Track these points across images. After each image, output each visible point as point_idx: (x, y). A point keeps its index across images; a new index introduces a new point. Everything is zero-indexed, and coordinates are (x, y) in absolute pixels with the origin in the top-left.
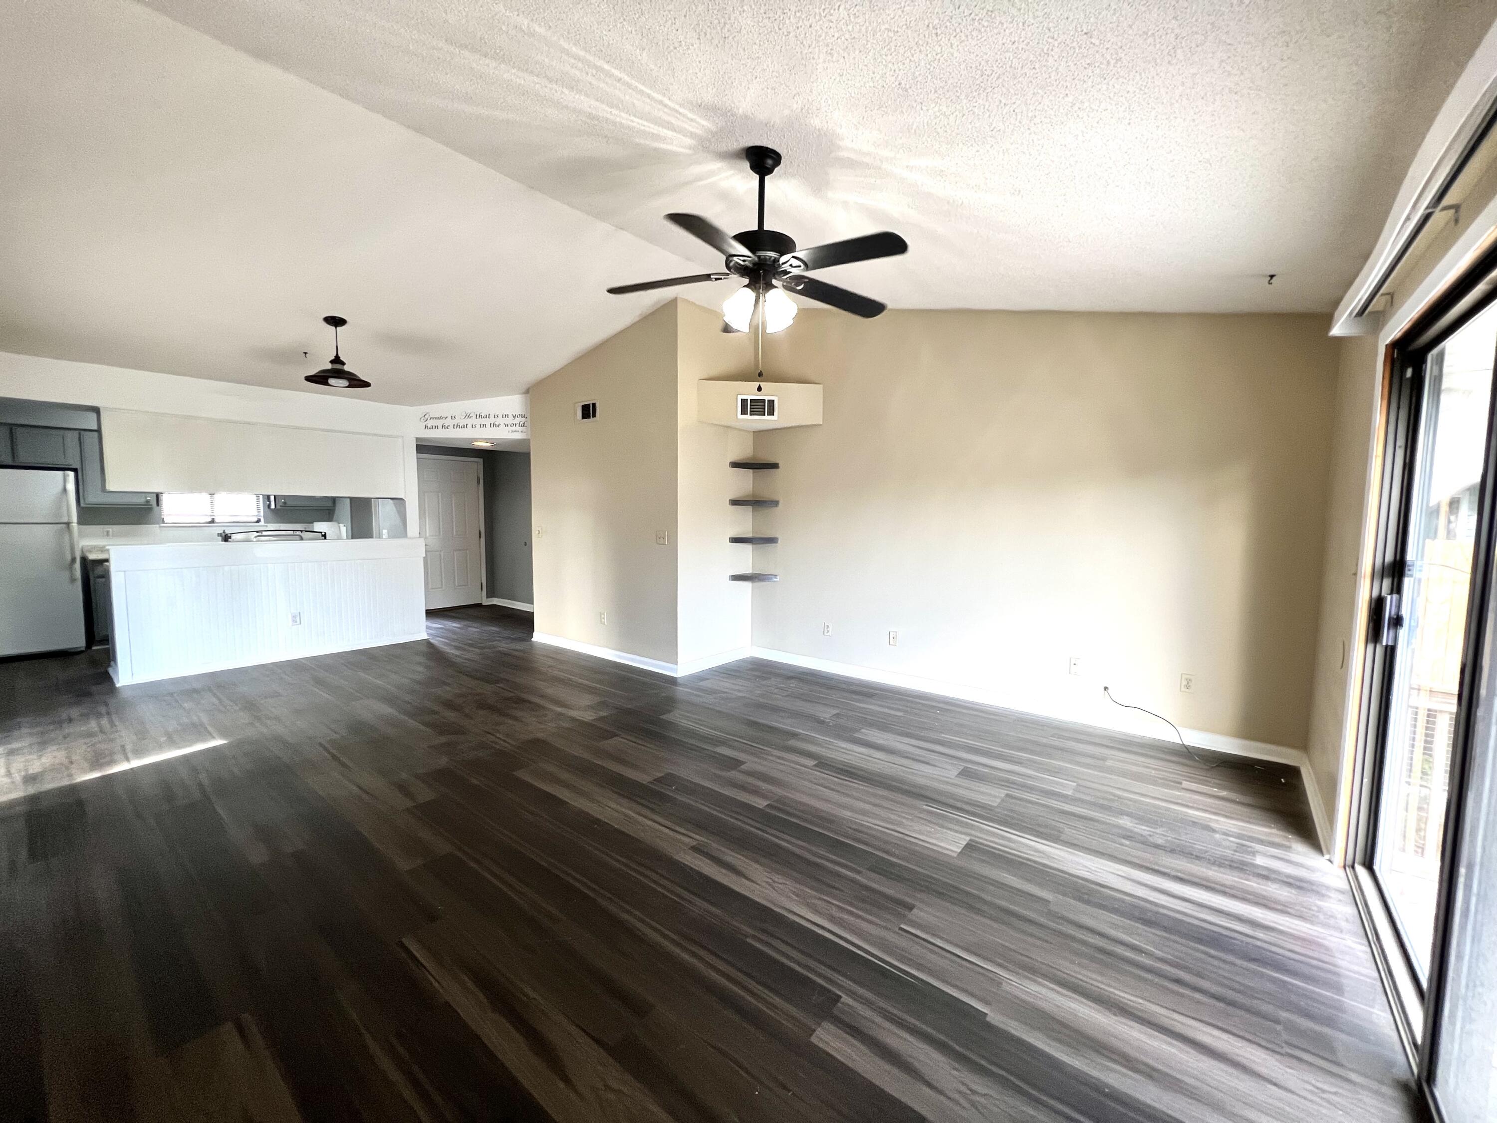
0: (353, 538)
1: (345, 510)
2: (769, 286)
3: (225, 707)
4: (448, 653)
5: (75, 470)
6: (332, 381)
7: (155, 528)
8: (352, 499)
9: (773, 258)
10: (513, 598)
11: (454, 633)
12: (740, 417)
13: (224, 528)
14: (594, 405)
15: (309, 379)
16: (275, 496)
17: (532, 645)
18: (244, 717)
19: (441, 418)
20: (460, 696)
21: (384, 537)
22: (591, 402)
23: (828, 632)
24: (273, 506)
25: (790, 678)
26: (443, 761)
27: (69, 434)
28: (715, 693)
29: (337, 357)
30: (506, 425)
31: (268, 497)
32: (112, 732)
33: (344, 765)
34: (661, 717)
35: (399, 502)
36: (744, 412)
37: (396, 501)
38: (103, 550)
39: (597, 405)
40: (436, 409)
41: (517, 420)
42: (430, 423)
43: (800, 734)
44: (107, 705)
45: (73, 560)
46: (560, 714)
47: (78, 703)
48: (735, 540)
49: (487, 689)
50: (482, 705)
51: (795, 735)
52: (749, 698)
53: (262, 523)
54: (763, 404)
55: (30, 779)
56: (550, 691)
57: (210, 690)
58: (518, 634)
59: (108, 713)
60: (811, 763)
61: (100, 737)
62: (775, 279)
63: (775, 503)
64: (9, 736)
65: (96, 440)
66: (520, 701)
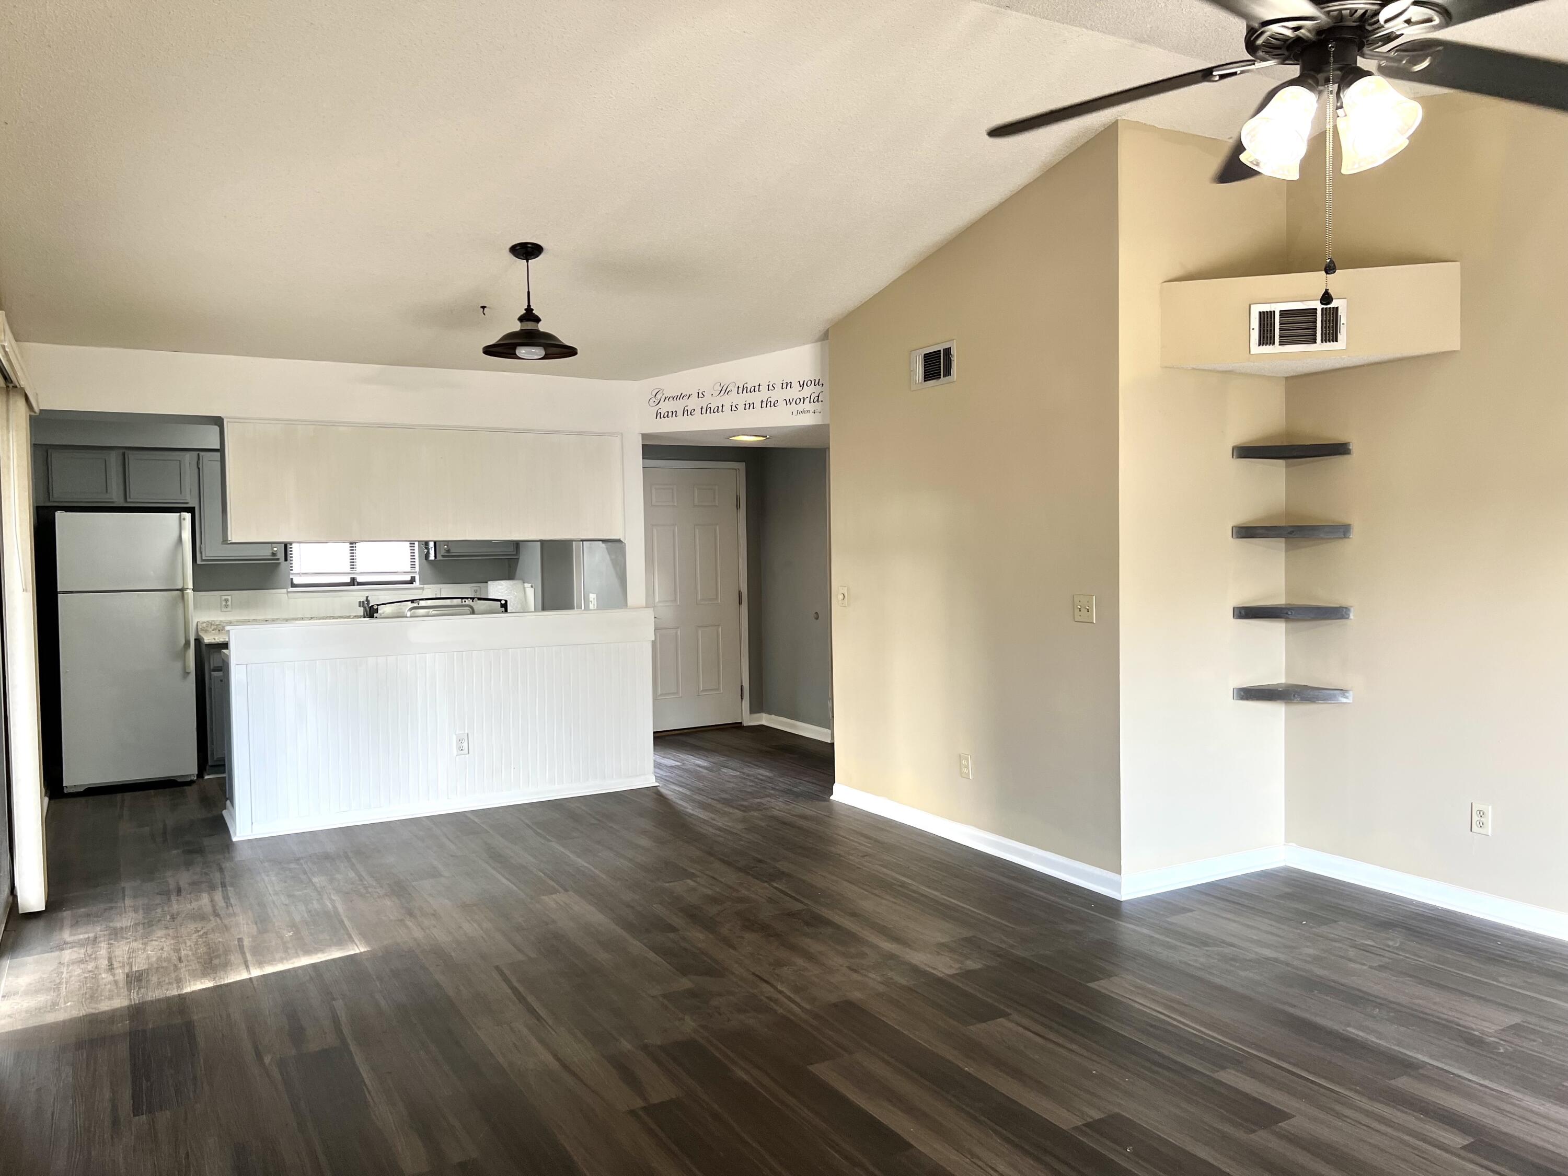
0: (544, 609)
1: (532, 562)
2: (1353, 74)
3: (366, 888)
4: (691, 815)
5: (191, 510)
6: (521, 351)
7: (280, 595)
8: (542, 542)
9: (1360, 12)
10: (794, 715)
11: (699, 777)
12: (1256, 349)
13: (367, 594)
14: (948, 352)
15: (490, 351)
16: (435, 543)
17: (831, 809)
18: (390, 907)
19: (681, 397)
20: (714, 900)
21: (591, 606)
22: (941, 347)
23: (1482, 825)
24: (432, 557)
25: (1387, 925)
26: (688, 1026)
27: (188, 455)
28: (1206, 944)
29: (529, 310)
30: (788, 402)
31: (427, 543)
32: (229, 915)
33: (532, 1011)
34: (1090, 985)
35: (615, 545)
36: (1266, 338)
37: (609, 544)
38: (220, 628)
39: (954, 352)
40: (672, 383)
41: (807, 392)
42: (665, 407)
43: (1424, 1065)
44: (221, 870)
45: (187, 643)
46: (892, 956)
47: (188, 864)
48: (1247, 613)
49: (758, 891)
50: (750, 923)
51: (1408, 1066)
52: (1288, 964)
53: (417, 584)
54: (1311, 318)
55: (135, 979)
56: (868, 905)
57: (347, 857)
58: (804, 786)
59: (224, 885)
60: (1457, 1140)
61: (214, 922)
62: (1363, 56)
63: (1342, 531)
64: (111, 908)
65: (218, 465)
66: (816, 921)
